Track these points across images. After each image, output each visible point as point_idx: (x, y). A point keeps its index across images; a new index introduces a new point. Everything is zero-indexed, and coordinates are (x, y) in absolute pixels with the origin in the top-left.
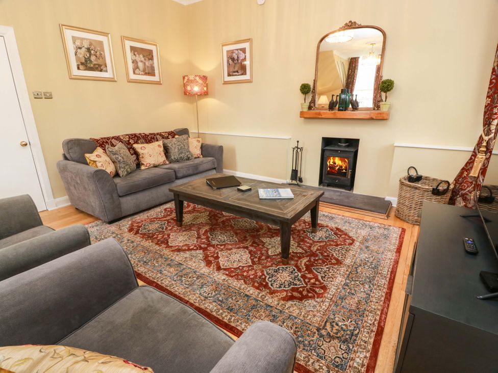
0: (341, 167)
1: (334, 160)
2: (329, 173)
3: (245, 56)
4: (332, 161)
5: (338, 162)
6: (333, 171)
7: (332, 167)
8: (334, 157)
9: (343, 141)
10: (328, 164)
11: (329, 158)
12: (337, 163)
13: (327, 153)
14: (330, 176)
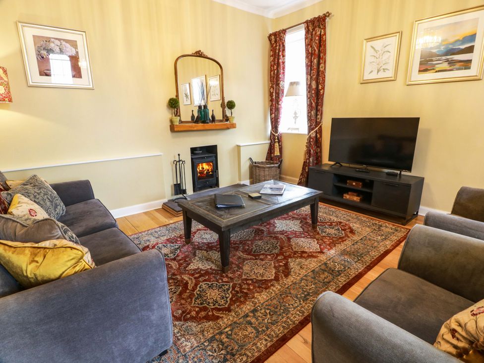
0: (208, 170)
1: (202, 166)
2: (199, 178)
3: (77, 52)
4: (201, 167)
5: (205, 166)
6: (203, 175)
7: (202, 172)
8: (202, 163)
9: (198, 149)
10: (198, 170)
11: (198, 165)
12: (205, 168)
13: (196, 161)
14: (200, 180)
